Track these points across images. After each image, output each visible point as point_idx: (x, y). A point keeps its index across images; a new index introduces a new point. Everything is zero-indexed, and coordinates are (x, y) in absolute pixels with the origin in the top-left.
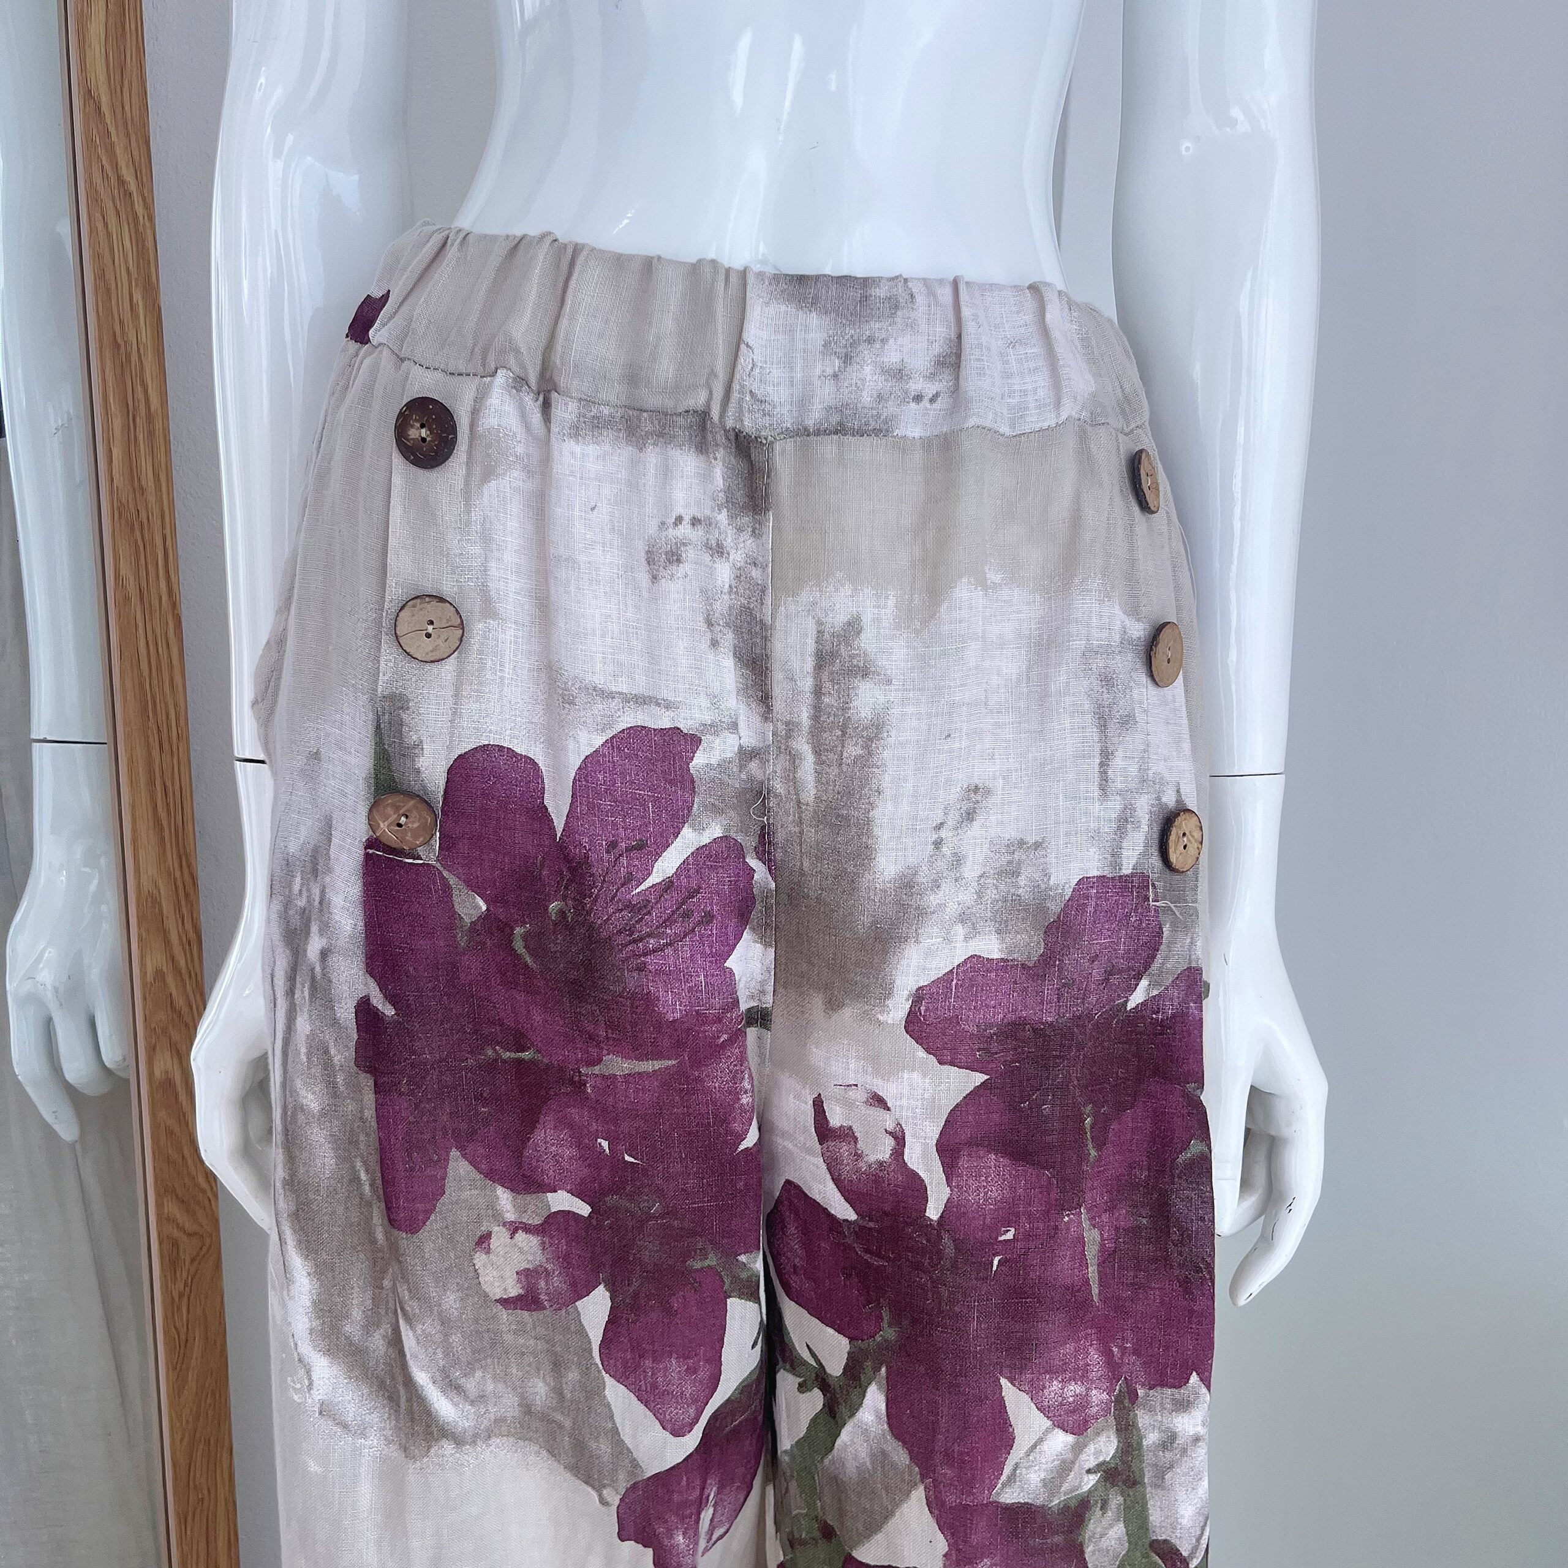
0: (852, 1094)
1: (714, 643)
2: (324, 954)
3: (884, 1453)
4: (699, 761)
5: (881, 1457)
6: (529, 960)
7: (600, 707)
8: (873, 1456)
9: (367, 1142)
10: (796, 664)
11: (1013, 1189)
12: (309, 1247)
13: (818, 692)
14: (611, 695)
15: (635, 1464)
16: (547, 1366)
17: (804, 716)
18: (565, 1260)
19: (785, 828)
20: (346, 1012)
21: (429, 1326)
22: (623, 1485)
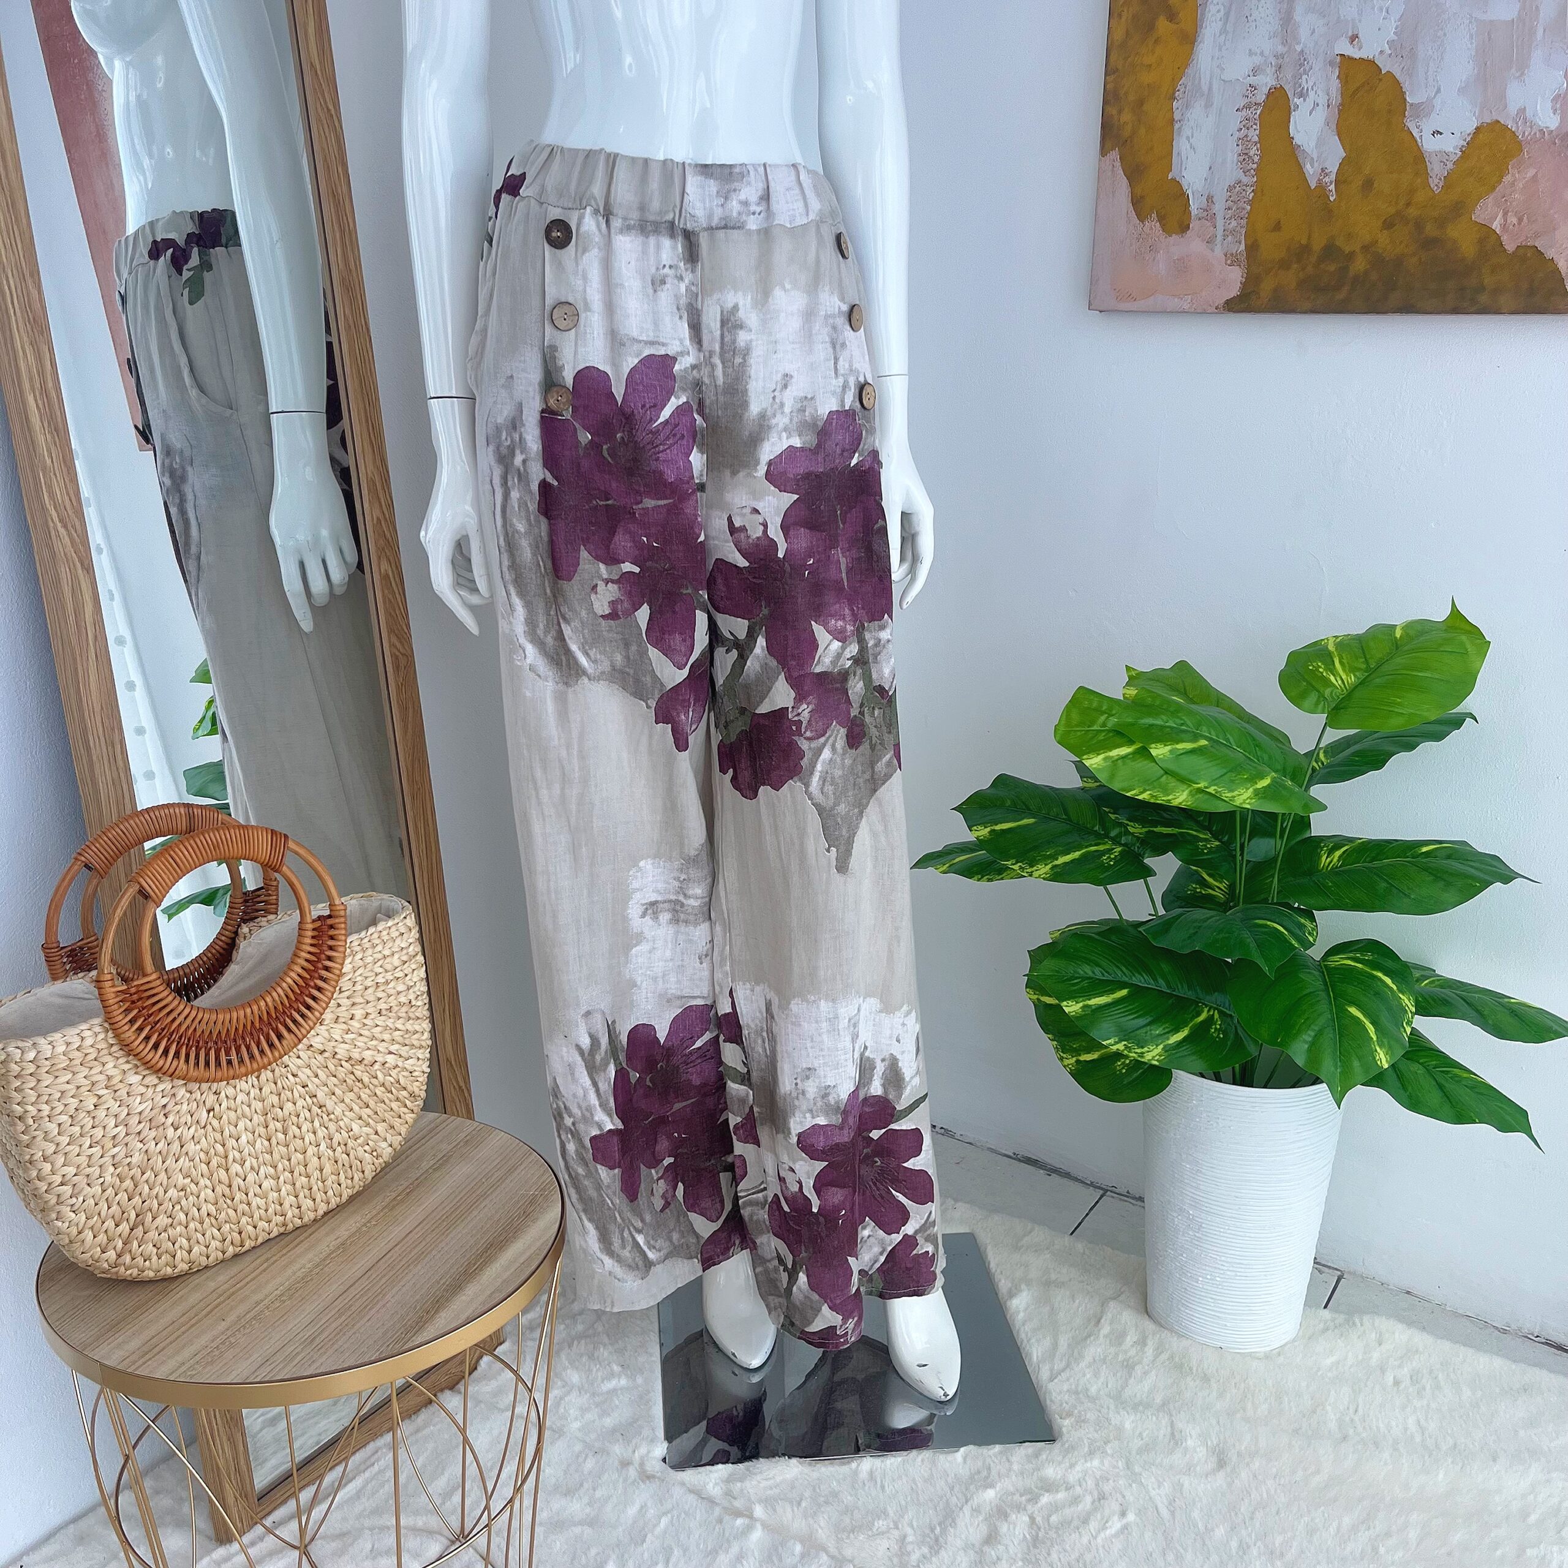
0: (744, 511)
1: (681, 317)
2: (524, 462)
3: (766, 664)
4: (677, 367)
5: (765, 666)
6: (610, 460)
7: (636, 347)
8: (761, 667)
9: (544, 547)
10: (712, 325)
11: (812, 543)
12: (521, 594)
13: (722, 336)
14: (640, 342)
15: (662, 685)
16: (622, 646)
17: (717, 347)
18: (630, 594)
19: (709, 398)
20: (535, 487)
21: (576, 623)
22: (657, 696)
